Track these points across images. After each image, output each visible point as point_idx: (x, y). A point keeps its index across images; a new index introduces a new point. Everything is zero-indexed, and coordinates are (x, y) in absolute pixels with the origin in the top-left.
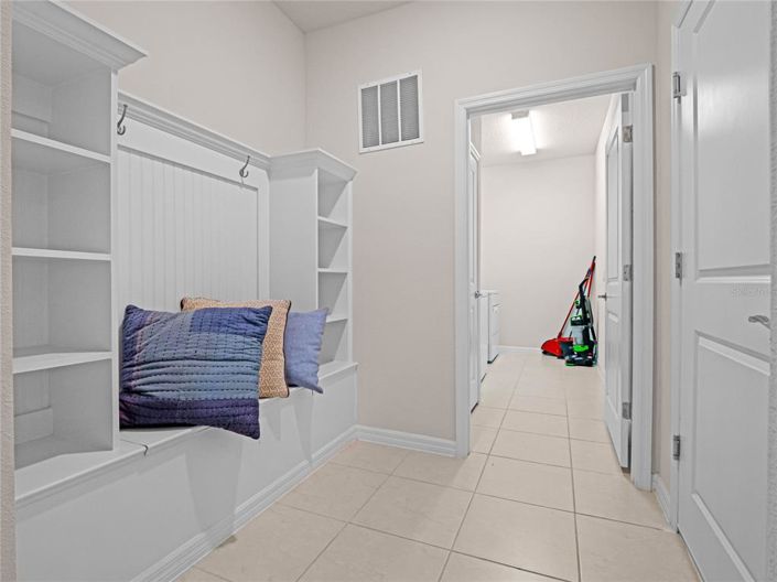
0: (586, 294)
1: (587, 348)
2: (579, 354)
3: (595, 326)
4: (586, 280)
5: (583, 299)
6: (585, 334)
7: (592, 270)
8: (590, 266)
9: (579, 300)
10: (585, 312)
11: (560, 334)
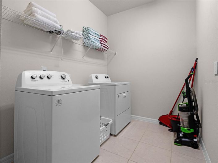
0: (190, 86)
1: (192, 130)
2: (185, 135)
3: (199, 113)
4: (190, 76)
5: (188, 90)
6: (191, 118)
7: (194, 68)
8: (193, 65)
9: (185, 90)
10: (190, 101)
11: (171, 112)
